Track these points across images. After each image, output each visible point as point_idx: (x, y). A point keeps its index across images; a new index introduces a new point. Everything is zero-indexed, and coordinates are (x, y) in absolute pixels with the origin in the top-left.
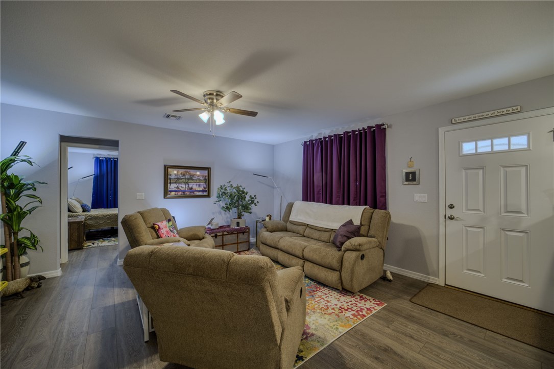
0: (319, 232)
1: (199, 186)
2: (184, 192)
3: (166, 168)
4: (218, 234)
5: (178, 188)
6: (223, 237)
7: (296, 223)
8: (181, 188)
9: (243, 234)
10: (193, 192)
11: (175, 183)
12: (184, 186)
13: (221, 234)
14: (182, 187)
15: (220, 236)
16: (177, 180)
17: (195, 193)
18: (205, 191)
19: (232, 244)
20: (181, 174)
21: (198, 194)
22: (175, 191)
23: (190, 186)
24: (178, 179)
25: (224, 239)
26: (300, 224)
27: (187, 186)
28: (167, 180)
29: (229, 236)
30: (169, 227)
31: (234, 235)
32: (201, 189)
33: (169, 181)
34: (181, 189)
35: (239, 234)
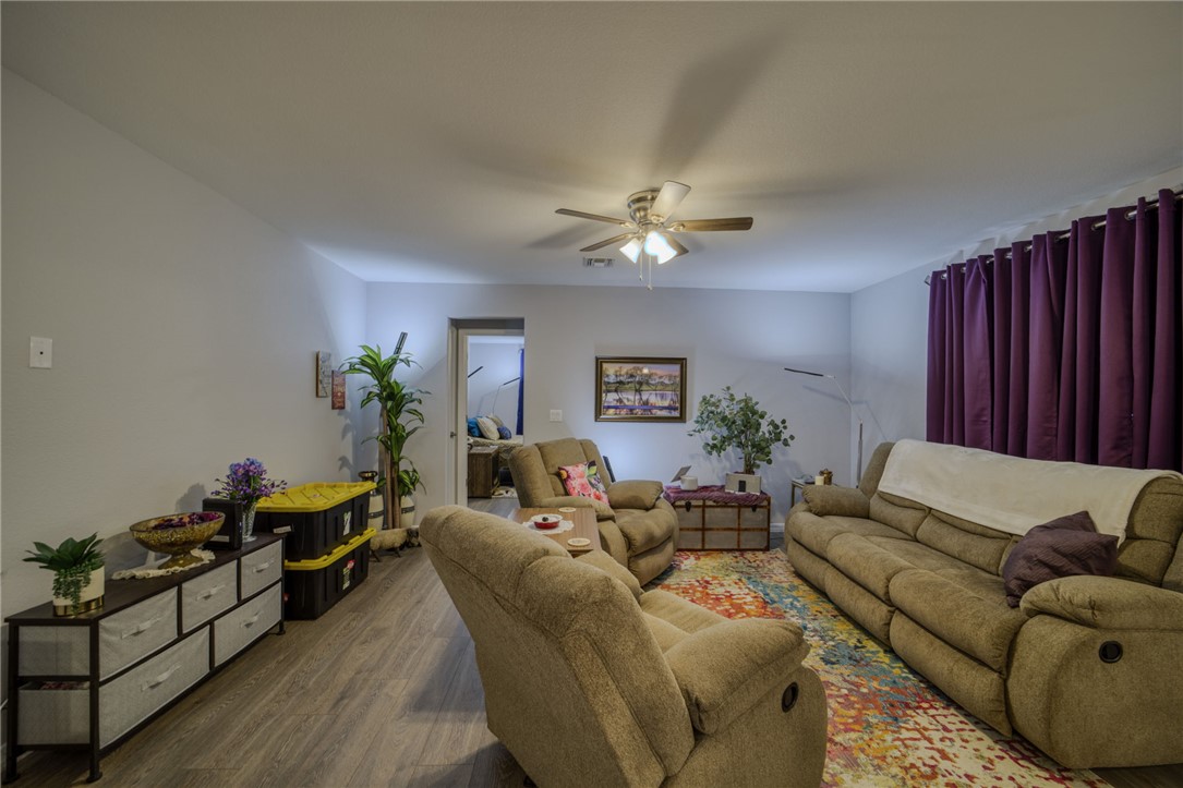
0: (962, 534)
1: (662, 397)
2: (631, 410)
3: (599, 362)
4: (694, 503)
5: (620, 400)
6: (703, 511)
7: (897, 501)
8: (625, 401)
9: (754, 510)
10: (650, 410)
11: (616, 391)
12: (631, 397)
13: (700, 503)
14: (628, 400)
15: (696, 506)
16: (619, 386)
17: (654, 411)
18: (675, 409)
19: (725, 529)
20: (627, 373)
21: (660, 413)
22: (616, 407)
23: (644, 398)
24: (621, 383)
25: (707, 516)
26: (907, 503)
27: (637, 397)
28: (600, 386)
29: (719, 510)
30: (589, 476)
31: (730, 510)
32: (666, 404)
33: (604, 388)
34: (627, 403)
35: (742, 510)
